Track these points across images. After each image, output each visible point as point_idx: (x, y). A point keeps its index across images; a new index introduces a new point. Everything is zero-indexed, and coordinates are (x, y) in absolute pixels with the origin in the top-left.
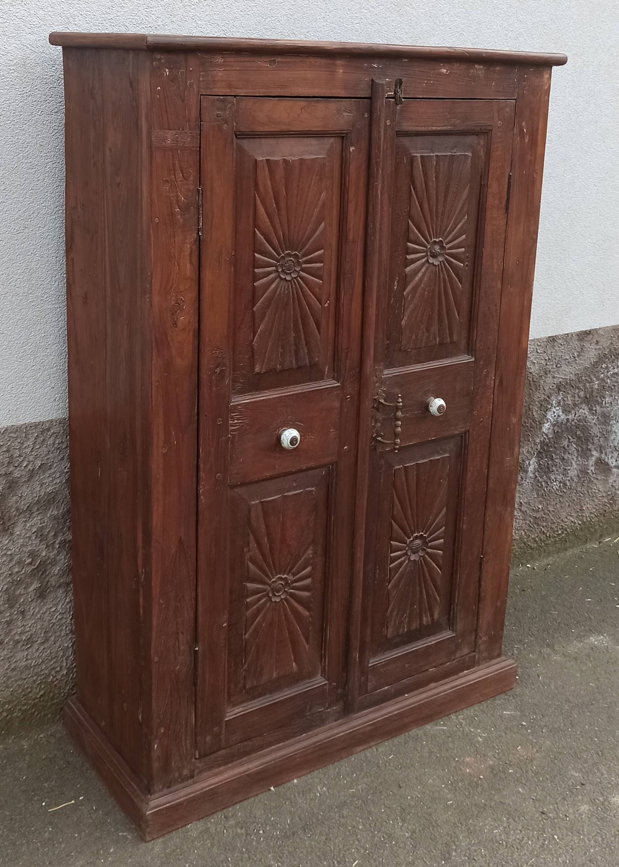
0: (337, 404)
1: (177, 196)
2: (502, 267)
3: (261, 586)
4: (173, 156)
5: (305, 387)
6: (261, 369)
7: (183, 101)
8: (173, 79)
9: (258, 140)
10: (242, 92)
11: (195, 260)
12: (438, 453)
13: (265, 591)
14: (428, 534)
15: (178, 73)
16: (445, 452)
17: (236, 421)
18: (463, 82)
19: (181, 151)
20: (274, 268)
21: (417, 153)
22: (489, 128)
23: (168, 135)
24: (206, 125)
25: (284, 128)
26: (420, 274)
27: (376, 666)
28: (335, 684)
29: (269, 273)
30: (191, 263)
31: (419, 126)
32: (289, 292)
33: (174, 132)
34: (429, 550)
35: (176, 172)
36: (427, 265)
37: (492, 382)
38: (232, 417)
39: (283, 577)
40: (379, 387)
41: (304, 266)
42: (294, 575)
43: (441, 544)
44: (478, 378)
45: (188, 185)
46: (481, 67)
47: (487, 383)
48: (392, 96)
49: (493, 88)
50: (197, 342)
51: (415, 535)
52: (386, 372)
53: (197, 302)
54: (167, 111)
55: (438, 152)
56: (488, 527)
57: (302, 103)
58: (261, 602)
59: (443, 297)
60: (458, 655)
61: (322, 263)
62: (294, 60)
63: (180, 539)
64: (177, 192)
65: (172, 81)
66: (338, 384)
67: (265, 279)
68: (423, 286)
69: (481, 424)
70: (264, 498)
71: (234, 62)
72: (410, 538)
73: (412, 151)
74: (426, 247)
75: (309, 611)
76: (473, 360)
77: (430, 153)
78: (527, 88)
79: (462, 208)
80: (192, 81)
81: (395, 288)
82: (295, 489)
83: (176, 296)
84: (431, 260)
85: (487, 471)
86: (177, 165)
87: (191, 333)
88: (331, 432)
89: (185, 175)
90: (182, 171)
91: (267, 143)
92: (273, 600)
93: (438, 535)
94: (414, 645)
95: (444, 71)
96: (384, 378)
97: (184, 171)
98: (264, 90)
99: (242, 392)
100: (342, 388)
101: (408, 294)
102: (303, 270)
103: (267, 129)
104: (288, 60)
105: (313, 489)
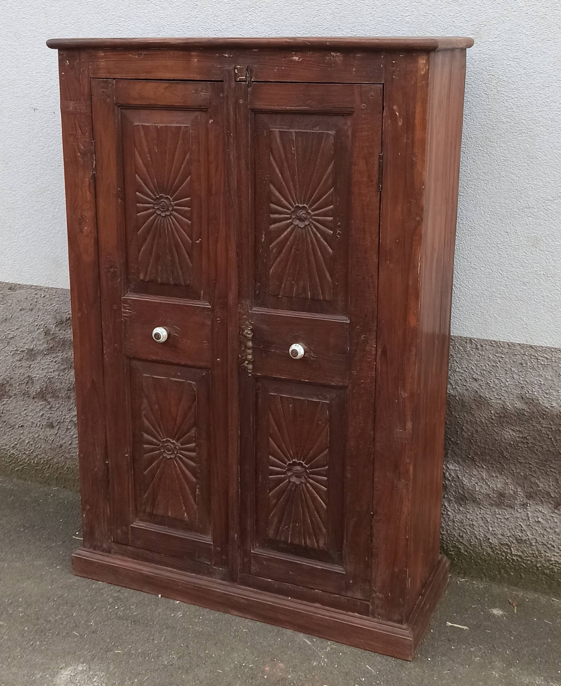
0: (209, 323)
1: (78, 145)
2: (377, 241)
3: (155, 440)
4: (74, 118)
5: (182, 301)
6: (145, 277)
7: (79, 82)
8: (72, 67)
9: (137, 110)
10: (118, 76)
11: (92, 190)
12: (317, 396)
13: (159, 445)
14: (309, 465)
15: (74, 63)
16: (325, 398)
17: (127, 311)
18: (318, 68)
19: (79, 115)
20: (152, 205)
21: (277, 128)
22: (350, 110)
23: (70, 104)
24: (94, 99)
25: (152, 102)
26: (285, 233)
27: (258, 556)
28: (219, 549)
29: (148, 209)
30: (90, 191)
31: (272, 106)
32: (164, 225)
33: (74, 102)
34: (311, 481)
35: (77, 129)
36: (293, 226)
37: (373, 349)
38: (124, 307)
39: (172, 441)
40: (247, 320)
41: (175, 207)
42: (182, 444)
43: (323, 480)
44: (355, 341)
45: (85, 138)
46: (338, 54)
47: (367, 348)
48: (244, 80)
49: (354, 73)
50: (97, 247)
51: (294, 460)
52: (255, 309)
53: (95, 219)
54: (69, 89)
55: (298, 129)
56: (377, 487)
57: (166, 85)
58: (156, 452)
59: (312, 258)
60: (350, 594)
61: (189, 208)
62: (157, 53)
63: (93, 381)
64: (78, 142)
65: (71, 69)
66: (210, 307)
67: (145, 212)
68: (288, 243)
69: (362, 386)
70: (154, 375)
71: (112, 55)
72: (290, 461)
73: (271, 126)
74: (290, 210)
75: (196, 478)
76: (349, 322)
77: (289, 129)
78: (397, 73)
79: (326, 181)
80: (84, 69)
81: (263, 240)
82: (179, 377)
83: (81, 212)
84: (297, 222)
85: (373, 432)
86: (77, 124)
87: (93, 240)
88: (204, 343)
89: (83, 131)
90: (81, 129)
91: (144, 113)
92: (165, 455)
93: (319, 471)
94: (300, 559)
95: (297, 58)
96: (252, 313)
97: (82, 129)
98: (134, 75)
99: (136, 291)
100: (212, 310)
101: (273, 248)
102: (176, 211)
103: (138, 102)
104: (152, 53)
105: (193, 383)
